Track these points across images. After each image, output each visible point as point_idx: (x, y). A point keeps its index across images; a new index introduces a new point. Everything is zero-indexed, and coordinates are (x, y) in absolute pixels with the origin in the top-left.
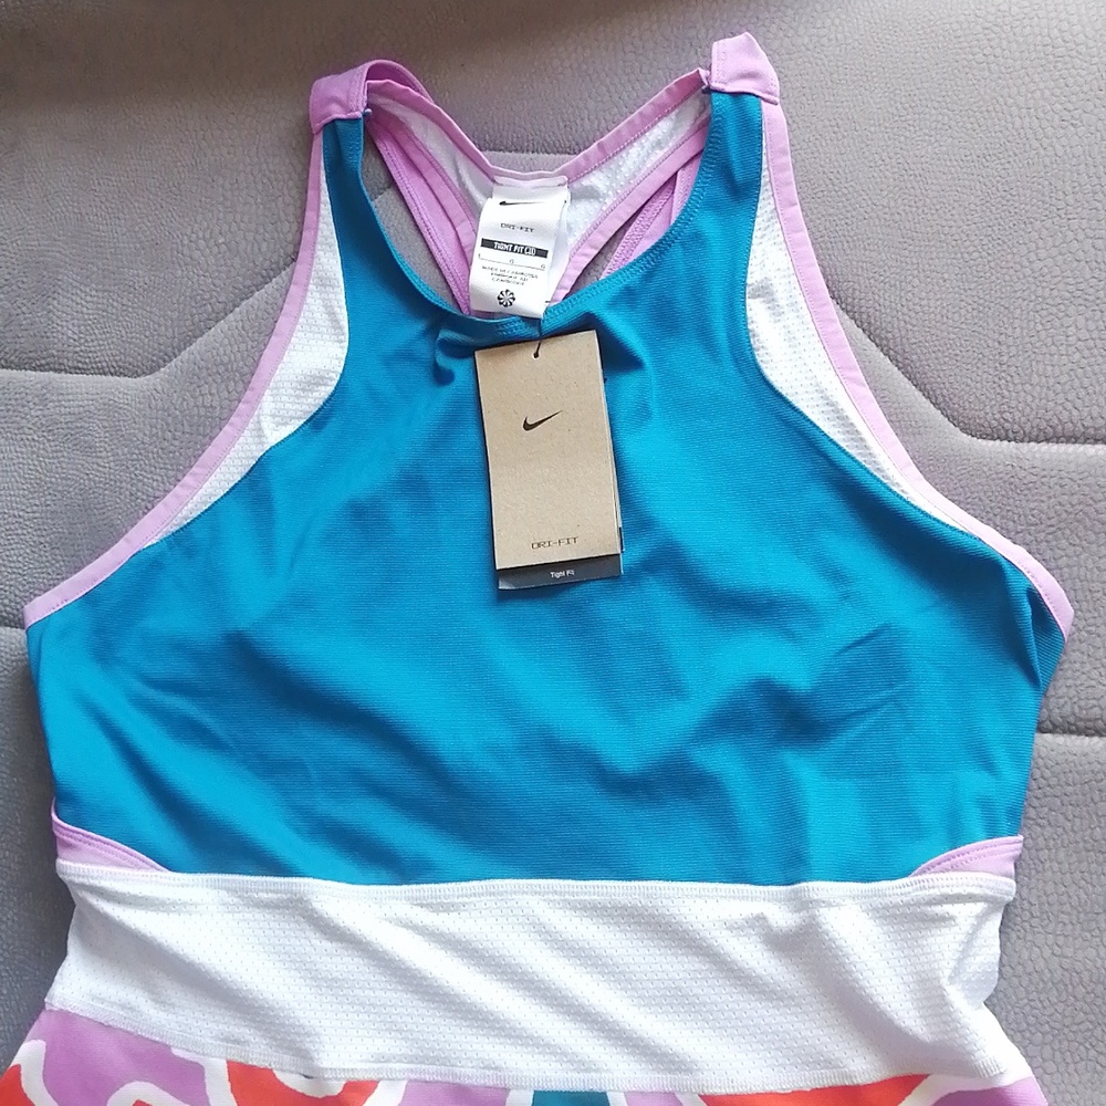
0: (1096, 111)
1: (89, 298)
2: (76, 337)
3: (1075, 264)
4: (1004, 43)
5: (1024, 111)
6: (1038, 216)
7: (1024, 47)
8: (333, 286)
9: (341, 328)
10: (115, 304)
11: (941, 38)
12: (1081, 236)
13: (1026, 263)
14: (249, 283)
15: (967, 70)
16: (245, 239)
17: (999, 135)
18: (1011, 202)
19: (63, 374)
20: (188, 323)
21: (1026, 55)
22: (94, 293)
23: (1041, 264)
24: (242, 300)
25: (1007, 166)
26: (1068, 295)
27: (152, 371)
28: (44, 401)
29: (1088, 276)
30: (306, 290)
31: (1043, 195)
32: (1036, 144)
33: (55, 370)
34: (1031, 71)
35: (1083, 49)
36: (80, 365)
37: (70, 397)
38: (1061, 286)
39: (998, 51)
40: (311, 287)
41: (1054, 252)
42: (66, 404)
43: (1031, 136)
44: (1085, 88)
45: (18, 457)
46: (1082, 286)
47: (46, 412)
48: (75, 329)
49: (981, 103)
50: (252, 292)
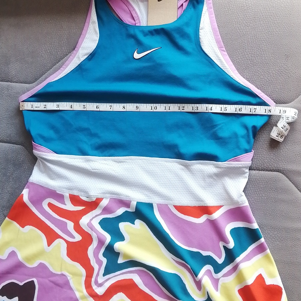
0: (253, 23)
1: (18, 65)
2: (15, 74)
3: (247, 60)
4: (232, 6)
5: (236, 23)
6: (238, 48)
7: (237, 7)
8: (95, 23)
9: (97, 33)
10: (24, 66)
11: (218, 4)
12: (248, 54)
13: (235, 60)
14: (55, 62)
15: (224, 12)
16: (54, 51)
17: (230, 28)
18: (232, 45)
19: (12, 83)
20: (41, 71)
21: (237, 9)
22: (19, 64)
23: (238, 60)
24: (54, 66)
25: (232, 36)
26: (244, 68)
27: (33, 83)
28: (8, 89)
29: (249, 63)
30: (89, 24)
31: (240, 43)
32: (239, 31)
33: (10, 82)
34: (238, 13)
35: (251, 7)
36: (16, 81)
37: (14, 89)
38: (243, 65)
39: (231, 8)
40: (90, 23)
41: (242, 57)
42: (13, 90)
43: (238, 29)
44: (251, 17)
45: (2, 103)
46: (248, 65)
47: (9, 92)
48: (15, 72)
49: (226, 21)
50: (56, 64)
